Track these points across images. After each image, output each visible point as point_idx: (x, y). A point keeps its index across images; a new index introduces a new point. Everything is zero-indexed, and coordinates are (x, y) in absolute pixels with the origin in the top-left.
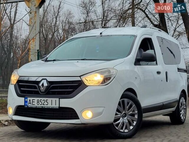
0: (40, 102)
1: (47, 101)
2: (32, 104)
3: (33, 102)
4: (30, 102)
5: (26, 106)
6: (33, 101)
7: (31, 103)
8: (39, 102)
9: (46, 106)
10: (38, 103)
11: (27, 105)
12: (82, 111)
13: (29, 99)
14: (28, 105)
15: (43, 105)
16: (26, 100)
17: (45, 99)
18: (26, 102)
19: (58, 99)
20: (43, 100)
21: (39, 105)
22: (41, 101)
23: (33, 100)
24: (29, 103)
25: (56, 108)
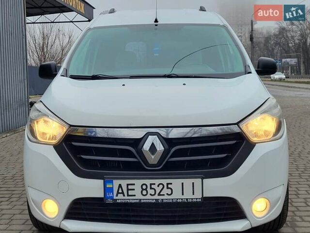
0: (151, 188)
1: (169, 186)
2: (126, 194)
3: (128, 190)
4: (120, 191)
5: (110, 201)
6: (130, 187)
7: (123, 193)
8: (146, 189)
9: (166, 197)
10: (144, 192)
11: (112, 198)
13: (116, 183)
14: (115, 198)
15: (159, 195)
16: (108, 186)
17: (165, 182)
18: (107, 190)
19: (201, 180)
20: (157, 185)
21: (148, 197)
22: (153, 186)
23: (128, 185)
24: (118, 193)
25: (195, 200)
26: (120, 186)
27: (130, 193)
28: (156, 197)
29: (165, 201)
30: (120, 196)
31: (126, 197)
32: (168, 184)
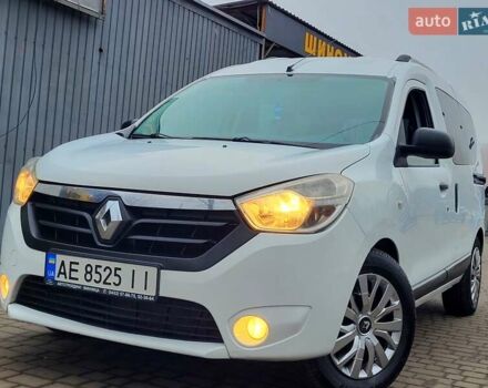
0: (97, 272)
1: (118, 272)
2: (68, 276)
3: (71, 270)
4: (62, 271)
5: (50, 283)
6: (74, 267)
7: (65, 273)
8: (90, 273)
9: (112, 287)
11: (53, 278)
12: (234, 318)
13: (60, 258)
14: (56, 279)
15: (105, 283)
16: (50, 261)
17: (113, 265)
18: (49, 267)
19: (156, 269)
20: (104, 267)
21: (92, 284)
22: (99, 269)
23: (71, 263)
24: (60, 273)
25: (146, 298)
26: (63, 263)
27: (74, 275)
28: (101, 285)
29: (110, 293)
30: (62, 278)
31: (68, 280)
32: (116, 269)
